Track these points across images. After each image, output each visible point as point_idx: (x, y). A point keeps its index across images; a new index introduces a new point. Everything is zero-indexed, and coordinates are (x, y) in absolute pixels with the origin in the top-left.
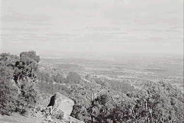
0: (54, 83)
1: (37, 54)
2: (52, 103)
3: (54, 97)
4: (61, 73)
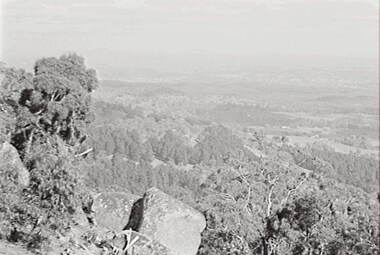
1: (88, 66)
2: (135, 221)
3: (140, 201)
4: (179, 129)
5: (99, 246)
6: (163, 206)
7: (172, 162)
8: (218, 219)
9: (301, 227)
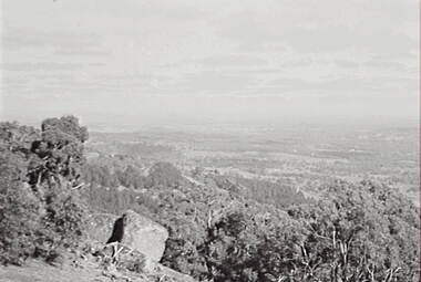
0: (121, 188)
1: (81, 123)
2: (117, 234)
5: (94, 255)
6: (138, 223)
7: (132, 187)
8: (174, 229)
9: (232, 234)
